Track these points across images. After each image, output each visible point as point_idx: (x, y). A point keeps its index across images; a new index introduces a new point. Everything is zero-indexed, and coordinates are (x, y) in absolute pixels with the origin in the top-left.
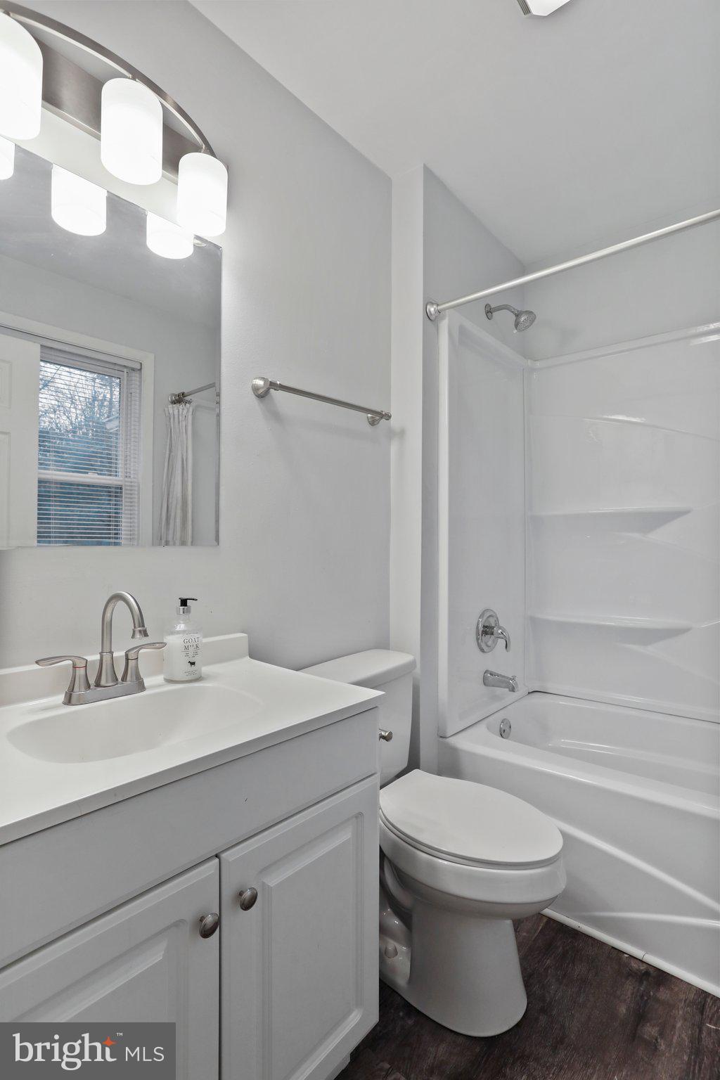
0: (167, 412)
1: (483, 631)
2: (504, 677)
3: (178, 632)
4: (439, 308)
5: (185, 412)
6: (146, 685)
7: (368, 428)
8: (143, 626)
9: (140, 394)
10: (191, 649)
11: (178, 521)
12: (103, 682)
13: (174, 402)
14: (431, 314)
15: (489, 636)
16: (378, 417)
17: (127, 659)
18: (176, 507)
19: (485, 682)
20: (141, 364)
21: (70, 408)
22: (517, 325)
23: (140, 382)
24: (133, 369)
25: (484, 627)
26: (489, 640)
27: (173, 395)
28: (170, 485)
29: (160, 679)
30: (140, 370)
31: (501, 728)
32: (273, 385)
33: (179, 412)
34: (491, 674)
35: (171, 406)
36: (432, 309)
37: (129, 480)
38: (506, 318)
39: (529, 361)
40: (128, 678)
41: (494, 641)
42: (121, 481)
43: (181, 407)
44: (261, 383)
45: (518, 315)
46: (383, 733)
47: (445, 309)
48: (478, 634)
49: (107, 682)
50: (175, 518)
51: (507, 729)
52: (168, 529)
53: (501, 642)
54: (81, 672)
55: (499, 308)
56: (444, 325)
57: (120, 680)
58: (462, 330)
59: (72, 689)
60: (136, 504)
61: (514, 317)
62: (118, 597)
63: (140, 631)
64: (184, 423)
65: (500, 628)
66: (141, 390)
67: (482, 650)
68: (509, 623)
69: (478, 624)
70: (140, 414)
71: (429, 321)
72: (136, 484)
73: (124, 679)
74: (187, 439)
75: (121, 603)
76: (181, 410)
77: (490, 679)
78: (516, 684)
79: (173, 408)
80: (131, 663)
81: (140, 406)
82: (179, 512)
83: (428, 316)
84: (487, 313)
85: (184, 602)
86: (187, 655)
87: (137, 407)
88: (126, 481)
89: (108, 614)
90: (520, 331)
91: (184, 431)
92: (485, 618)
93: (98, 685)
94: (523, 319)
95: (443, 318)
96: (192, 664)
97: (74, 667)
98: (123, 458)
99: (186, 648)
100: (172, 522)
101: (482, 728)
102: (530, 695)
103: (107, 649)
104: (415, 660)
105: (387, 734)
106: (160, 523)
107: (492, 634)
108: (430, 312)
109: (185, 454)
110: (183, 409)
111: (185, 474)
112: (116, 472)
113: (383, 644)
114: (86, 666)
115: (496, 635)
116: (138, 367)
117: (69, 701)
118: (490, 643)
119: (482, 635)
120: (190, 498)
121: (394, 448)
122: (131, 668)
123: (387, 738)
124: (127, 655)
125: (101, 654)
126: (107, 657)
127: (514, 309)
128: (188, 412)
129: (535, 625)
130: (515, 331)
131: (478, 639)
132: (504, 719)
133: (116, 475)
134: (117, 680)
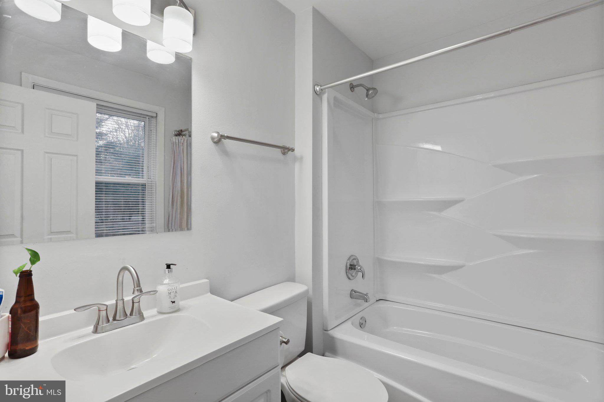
0: (172, 141)
1: (350, 268)
2: (362, 293)
3: (165, 284)
4: (322, 88)
5: (182, 141)
6: (145, 316)
7: (281, 156)
8: (140, 286)
9: (156, 131)
10: (172, 294)
11: (179, 203)
12: (117, 318)
13: (176, 135)
14: (317, 91)
15: (353, 270)
16: (286, 150)
17: (133, 303)
18: (177, 196)
19: (351, 296)
20: (157, 114)
21: (125, 129)
22: (367, 96)
23: (156, 124)
24: (152, 117)
25: (351, 265)
26: (353, 272)
27: (176, 131)
28: (174, 183)
29: (154, 311)
30: (156, 117)
31: (360, 323)
32: (222, 137)
33: (179, 141)
34: (354, 292)
35: (174, 138)
36: (318, 89)
37: (150, 180)
38: (361, 91)
39: (376, 114)
40: (134, 313)
41: (356, 273)
42: (145, 181)
43: (180, 138)
44: (215, 135)
45: (368, 90)
46: (284, 340)
47: (325, 89)
48: (346, 269)
49: (120, 317)
50: (177, 202)
51: (364, 322)
52: (173, 208)
53: (360, 274)
54: (103, 313)
55: (358, 86)
56: (325, 97)
57: (129, 315)
58: (335, 99)
59: (98, 323)
60: (155, 194)
61: (366, 91)
62: (125, 269)
63: (138, 290)
64: (182, 147)
65: (359, 266)
66: (156, 129)
67: (349, 279)
68: (364, 263)
69: (347, 264)
70: (156, 142)
71: (317, 95)
72: (154, 183)
73: (131, 314)
74: (183, 157)
75: (127, 272)
76: (180, 140)
77: (354, 295)
78: (369, 298)
79: (175, 138)
80: (136, 305)
81: (156, 137)
82: (179, 198)
83: (315, 92)
84: (351, 88)
85: (168, 267)
86: (170, 297)
87: (155, 138)
88: (149, 181)
89: (120, 278)
90: (369, 99)
91: (182, 152)
92: (351, 260)
93: (114, 319)
94: (370, 92)
95: (324, 93)
96: (173, 302)
97: (99, 311)
98: (147, 167)
99: (170, 293)
100: (175, 204)
101: (348, 324)
102: (377, 302)
103: (120, 298)
104: (308, 289)
105: (286, 340)
106: (169, 205)
107: (355, 269)
108: (317, 90)
109: (182, 165)
110: (181, 140)
111: (183, 176)
112: (143, 176)
113: (292, 279)
114: (107, 309)
115: (357, 270)
116: (155, 115)
117: (96, 331)
118: (354, 274)
119: (349, 270)
120: (185, 190)
121: (297, 166)
122: (136, 308)
123: (286, 343)
124: (133, 300)
125: (117, 301)
126: (120, 304)
127: (366, 86)
128: (184, 141)
129: (380, 263)
130: (366, 99)
131: (346, 272)
132: (362, 317)
133: (143, 178)
134: (126, 315)
